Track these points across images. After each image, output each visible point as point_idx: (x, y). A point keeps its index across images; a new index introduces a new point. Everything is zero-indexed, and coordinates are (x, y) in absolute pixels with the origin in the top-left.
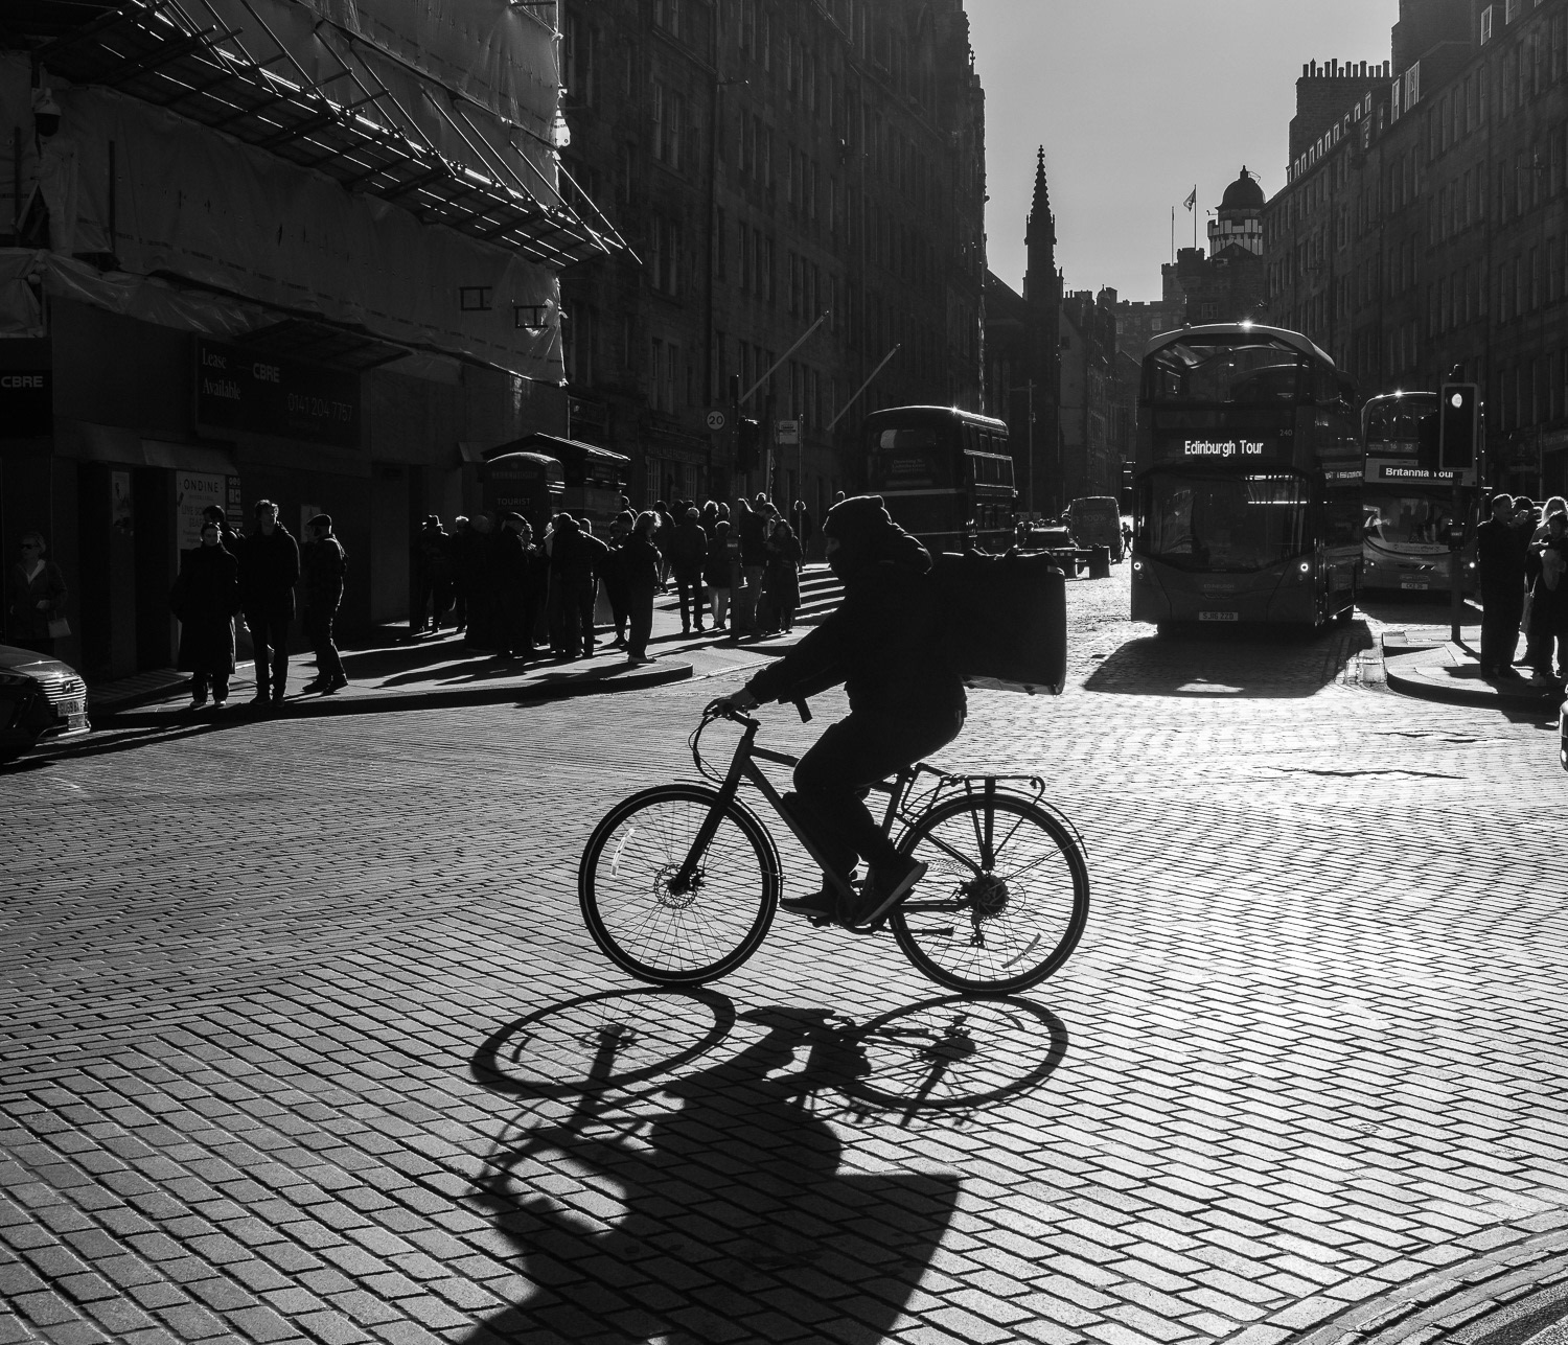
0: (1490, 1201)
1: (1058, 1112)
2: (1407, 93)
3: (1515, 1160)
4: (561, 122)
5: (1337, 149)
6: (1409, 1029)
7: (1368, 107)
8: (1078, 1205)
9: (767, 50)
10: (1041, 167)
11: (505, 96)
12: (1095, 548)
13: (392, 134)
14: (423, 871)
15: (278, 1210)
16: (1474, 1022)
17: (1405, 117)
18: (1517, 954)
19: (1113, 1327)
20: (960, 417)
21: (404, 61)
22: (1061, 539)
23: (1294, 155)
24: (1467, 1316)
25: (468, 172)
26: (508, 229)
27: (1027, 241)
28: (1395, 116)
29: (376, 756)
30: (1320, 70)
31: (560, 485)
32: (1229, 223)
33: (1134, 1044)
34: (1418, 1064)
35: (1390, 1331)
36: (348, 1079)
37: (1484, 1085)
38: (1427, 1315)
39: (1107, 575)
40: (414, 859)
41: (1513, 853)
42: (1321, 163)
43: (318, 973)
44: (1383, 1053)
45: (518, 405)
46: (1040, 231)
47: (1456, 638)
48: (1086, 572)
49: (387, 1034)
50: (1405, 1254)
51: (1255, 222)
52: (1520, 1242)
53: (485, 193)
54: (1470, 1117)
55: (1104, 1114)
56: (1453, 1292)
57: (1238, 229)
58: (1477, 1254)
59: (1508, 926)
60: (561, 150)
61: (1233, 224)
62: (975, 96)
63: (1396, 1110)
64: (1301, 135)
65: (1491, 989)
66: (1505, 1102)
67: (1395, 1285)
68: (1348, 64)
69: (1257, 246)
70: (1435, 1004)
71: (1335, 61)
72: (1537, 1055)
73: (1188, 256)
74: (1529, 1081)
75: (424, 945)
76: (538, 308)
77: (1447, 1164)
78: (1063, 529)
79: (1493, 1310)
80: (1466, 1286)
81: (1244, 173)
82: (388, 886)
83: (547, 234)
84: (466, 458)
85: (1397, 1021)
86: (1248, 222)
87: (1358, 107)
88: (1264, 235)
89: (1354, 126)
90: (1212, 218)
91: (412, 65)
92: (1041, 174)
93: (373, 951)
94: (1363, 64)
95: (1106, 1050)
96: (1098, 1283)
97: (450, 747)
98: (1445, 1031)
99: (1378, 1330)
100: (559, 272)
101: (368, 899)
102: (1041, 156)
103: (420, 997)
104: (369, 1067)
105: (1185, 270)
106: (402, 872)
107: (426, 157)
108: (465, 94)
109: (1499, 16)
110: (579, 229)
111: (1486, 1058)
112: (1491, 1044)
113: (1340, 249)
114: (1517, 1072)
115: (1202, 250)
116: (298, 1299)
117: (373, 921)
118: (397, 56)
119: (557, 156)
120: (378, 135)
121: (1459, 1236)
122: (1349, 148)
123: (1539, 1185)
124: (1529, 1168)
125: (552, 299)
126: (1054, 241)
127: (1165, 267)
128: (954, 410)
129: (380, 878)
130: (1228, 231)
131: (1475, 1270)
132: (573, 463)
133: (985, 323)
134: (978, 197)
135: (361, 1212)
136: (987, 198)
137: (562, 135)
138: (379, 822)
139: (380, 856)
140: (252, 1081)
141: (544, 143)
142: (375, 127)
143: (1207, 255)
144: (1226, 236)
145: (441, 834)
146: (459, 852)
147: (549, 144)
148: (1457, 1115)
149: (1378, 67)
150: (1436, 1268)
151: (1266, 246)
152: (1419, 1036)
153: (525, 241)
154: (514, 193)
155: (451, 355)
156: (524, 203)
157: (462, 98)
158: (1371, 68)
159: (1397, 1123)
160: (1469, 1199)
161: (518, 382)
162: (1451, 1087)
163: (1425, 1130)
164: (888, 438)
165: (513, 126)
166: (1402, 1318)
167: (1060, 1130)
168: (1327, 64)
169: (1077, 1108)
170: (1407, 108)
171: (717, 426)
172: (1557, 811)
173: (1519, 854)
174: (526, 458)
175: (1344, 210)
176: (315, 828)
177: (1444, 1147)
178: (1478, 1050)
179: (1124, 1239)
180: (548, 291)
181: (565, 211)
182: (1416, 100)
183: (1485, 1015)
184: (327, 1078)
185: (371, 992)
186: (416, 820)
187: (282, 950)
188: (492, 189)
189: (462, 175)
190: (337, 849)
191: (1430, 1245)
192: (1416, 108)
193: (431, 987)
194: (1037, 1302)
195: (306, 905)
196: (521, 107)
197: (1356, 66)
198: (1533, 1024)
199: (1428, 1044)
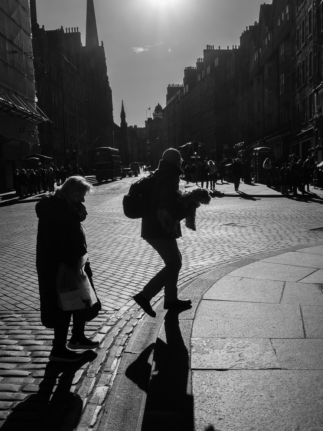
0: (198, 263)
1: (135, 256)
2: (186, 89)
3: (202, 258)
4: (36, 97)
5: (174, 100)
6: (187, 242)
7: (180, 92)
8: (139, 267)
9: (72, 84)
10: (123, 103)
11: (25, 93)
12: (135, 172)
13: (6, 101)
14: (27, 228)
15: (17, 275)
16: (197, 240)
17: (186, 94)
18: (204, 231)
19: (145, 281)
20: (111, 149)
21: (7, 87)
22: (129, 170)
23: (167, 101)
24: (194, 276)
25: (20, 107)
26: (28, 117)
27: (121, 117)
28: (184, 94)
29: (13, 211)
30: (171, 86)
31: (40, 163)
32: (156, 113)
33: (146, 246)
34: (188, 246)
35: (183, 279)
36: (23, 257)
37: (198, 249)
38: (189, 276)
39: (138, 176)
40: (25, 226)
41: (204, 217)
42: (172, 103)
43: (14, 243)
44: (184, 245)
45: (31, 149)
46: (123, 115)
47: (197, 185)
48: (134, 176)
49: (27, 251)
50: (186, 270)
51: (161, 113)
52: (202, 267)
53: (23, 111)
54: (196, 253)
55: (142, 255)
56: (192, 274)
57: (158, 114)
58: (196, 269)
59: (203, 227)
60: (36, 103)
61: (157, 113)
62: (110, 91)
63: (185, 252)
64: (168, 97)
65: (200, 236)
66: (201, 251)
67: (184, 273)
68: (176, 85)
69: (161, 117)
70: (191, 238)
71: (173, 84)
72: (206, 244)
73: (149, 119)
74: (205, 248)
75: (30, 239)
76: (34, 132)
77: (192, 259)
78: (130, 168)
79: (198, 275)
80: (194, 273)
81: (159, 104)
82: (21, 231)
83: (35, 118)
84: (22, 159)
85: (186, 241)
86: (160, 113)
87: (178, 92)
88: (162, 115)
89: (177, 96)
90: (153, 112)
91: (8, 88)
92: (123, 105)
93: (22, 240)
94: (179, 84)
95: (142, 247)
96: (142, 276)
97: (26, 209)
98: (193, 242)
99: (182, 279)
100: (37, 125)
101: (19, 233)
102: (122, 101)
103: (32, 246)
104: (26, 256)
105: (149, 122)
106: (23, 228)
107: (12, 105)
108: (18, 93)
109: (201, 76)
110: (40, 117)
111: (199, 245)
112: (199, 243)
113: (176, 117)
114: (203, 247)
115: (152, 118)
116: (23, 285)
117: (20, 236)
118: (5, 86)
119: (36, 104)
120: (3, 101)
121: (193, 267)
122: (177, 100)
123: (205, 260)
124: (204, 258)
125: (36, 130)
126: (125, 117)
127: (145, 121)
128: (109, 148)
129: (19, 230)
130: (156, 114)
131: (195, 271)
132: (42, 159)
133: (114, 132)
134: (111, 109)
135: (30, 274)
136: (113, 109)
137: (36, 100)
138: (17, 221)
139: (19, 226)
140: (7, 259)
141: (33, 101)
142: (3, 99)
143: (153, 119)
144: (156, 115)
145: (28, 223)
146: (32, 225)
147: (34, 102)
148: (194, 252)
149: (181, 85)
150: (190, 271)
151: (163, 117)
152: (189, 243)
153: (31, 119)
154: (28, 111)
155: (18, 140)
156: (30, 113)
157: (18, 94)
158: (180, 85)
159: (185, 254)
160: (195, 263)
161: (31, 145)
162: (193, 249)
163: (189, 255)
164: (98, 153)
165: (27, 99)
166: (185, 277)
167: (135, 258)
168: (172, 85)
169: (138, 255)
170: (186, 92)
171: (68, 152)
172: (211, 211)
173: (206, 217)
174: (34, 158)
175: (176, 111)
176: (6, 223)
177: (192, 257)
178: (198, 244)
179: (146, 270)
180: (35, 128)
181: (38, 114)
182: (188, 91)
183: (199, 240)
184: (20, 258)
185: (23, 246)
186: (23, 221)
187: (6, 241)
188: (24, 110)
189: (19, 108)
190: (11, 226)
191: (189, 268)
192: (188, 93)
193: (33, 244)
194: (133, 278)
195: (8, 234)
196: (28, 95)
197: (177, 85)
198: (205, 240)
199: (190, 244)
